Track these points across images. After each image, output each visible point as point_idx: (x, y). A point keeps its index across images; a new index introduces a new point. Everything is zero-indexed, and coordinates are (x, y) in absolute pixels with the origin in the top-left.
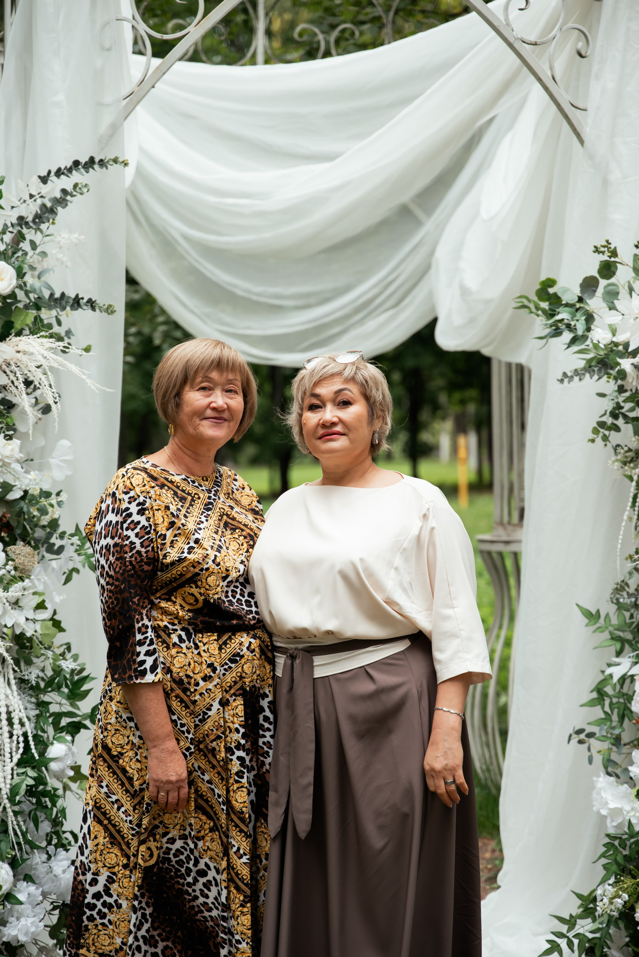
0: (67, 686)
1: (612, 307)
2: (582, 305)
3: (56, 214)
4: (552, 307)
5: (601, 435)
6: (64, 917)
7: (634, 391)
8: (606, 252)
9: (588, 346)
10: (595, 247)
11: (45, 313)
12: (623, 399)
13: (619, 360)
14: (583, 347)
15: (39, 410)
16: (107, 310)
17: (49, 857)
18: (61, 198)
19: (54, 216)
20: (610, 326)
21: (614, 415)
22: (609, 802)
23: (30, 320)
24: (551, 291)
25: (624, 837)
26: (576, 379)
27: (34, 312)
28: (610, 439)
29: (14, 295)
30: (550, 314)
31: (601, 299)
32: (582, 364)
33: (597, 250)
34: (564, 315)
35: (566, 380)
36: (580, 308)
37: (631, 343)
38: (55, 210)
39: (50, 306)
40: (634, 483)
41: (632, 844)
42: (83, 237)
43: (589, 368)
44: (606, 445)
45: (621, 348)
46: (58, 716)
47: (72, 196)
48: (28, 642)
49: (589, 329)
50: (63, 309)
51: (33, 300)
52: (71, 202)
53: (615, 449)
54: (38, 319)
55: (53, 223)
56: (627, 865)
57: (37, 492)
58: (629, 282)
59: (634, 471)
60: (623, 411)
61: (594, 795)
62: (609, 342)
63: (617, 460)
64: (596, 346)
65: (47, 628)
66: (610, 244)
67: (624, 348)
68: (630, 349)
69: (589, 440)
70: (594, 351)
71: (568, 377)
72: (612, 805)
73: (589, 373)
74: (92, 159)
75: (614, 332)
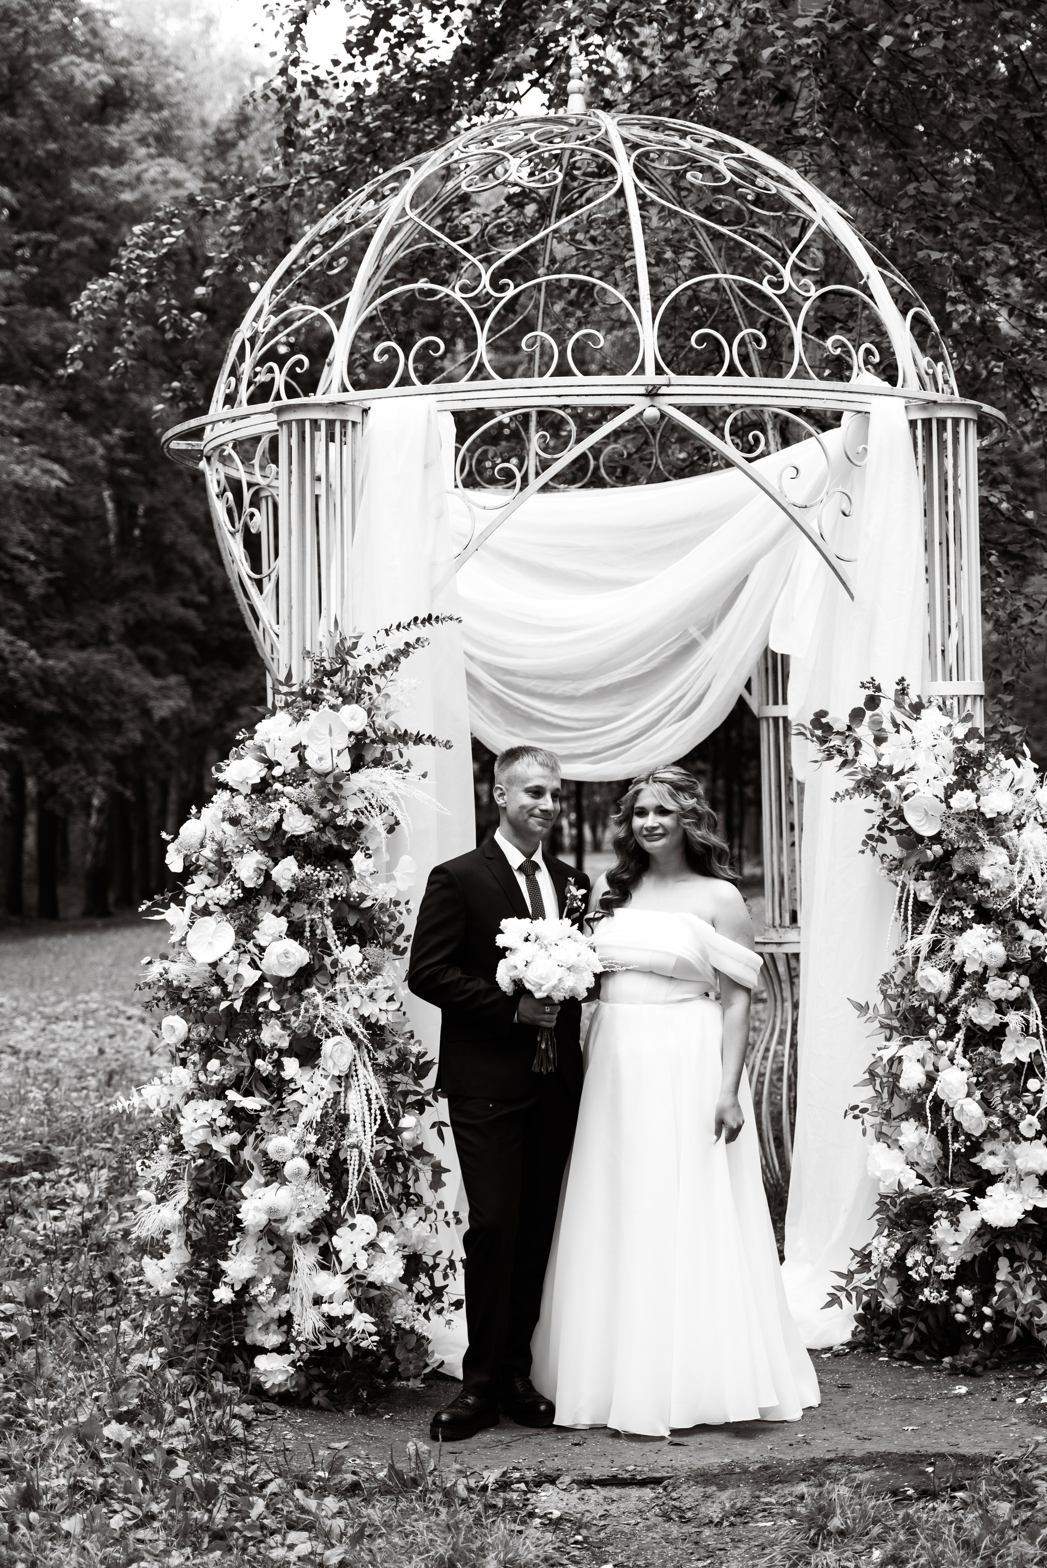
2: (851, 733)
3: (400, 663)
4: (825, 735)
5: (870, 846)
7: (897, 808)
8: (872, 688)
9: (857, 768)
10: (862, 683)
11: (391, 748)
12: (889, 815)
13: (884, 782)
14: (852, 769)
16: (444, 746)
17: (401, 1215)
18: (404, 649)
19: (398, 664)
20: (876, 752)
21: (881, 829)
22: (881, 1164)
23: (378, 754)
24: (824, 720)
25: (895, 1196)
26: (848, 798)
27: (381, 746)
28: (878, 849)
29: (364, 733)
30: (824, 741)
31: (868, 728)
32: (852, 784)
33: (863, 686)
34: (836, 741)
35: (839, 799)
36: (849, 735)
37: (894, 768)
38: (399, 659)
39: (394, 741)
40: (900, 888)
41: (901, 1202)
42: (422, 681)
43: (857, 789)
44: (874, 855)
45: (885, 771)
46: (406, 1094)
47: (415, 648)
48: (381, 1030)
49: (857, 754)
50: (407, 744)
51: (381, 736)
52: (413, 653)
53: (882, 858)
54: (385, 753)
55: (397, 670)
56: (899, 1220)
57: (387, 901)
58: (892, 713)
59: (898, 878)
60: (889, 825)
61: (870, 1160)
62: (874, 764)
63: (885, 868)
64: (864, 770)
65: (399, 1017)
66: (875, 681)
67: (888, 771)
68: (894, 773)
69: (860, 852)
70: (863, 773)
71: (840, 796)
72: (884, 1167)
73: (858, 792)
74: (430, 616)
75: (880, 757)
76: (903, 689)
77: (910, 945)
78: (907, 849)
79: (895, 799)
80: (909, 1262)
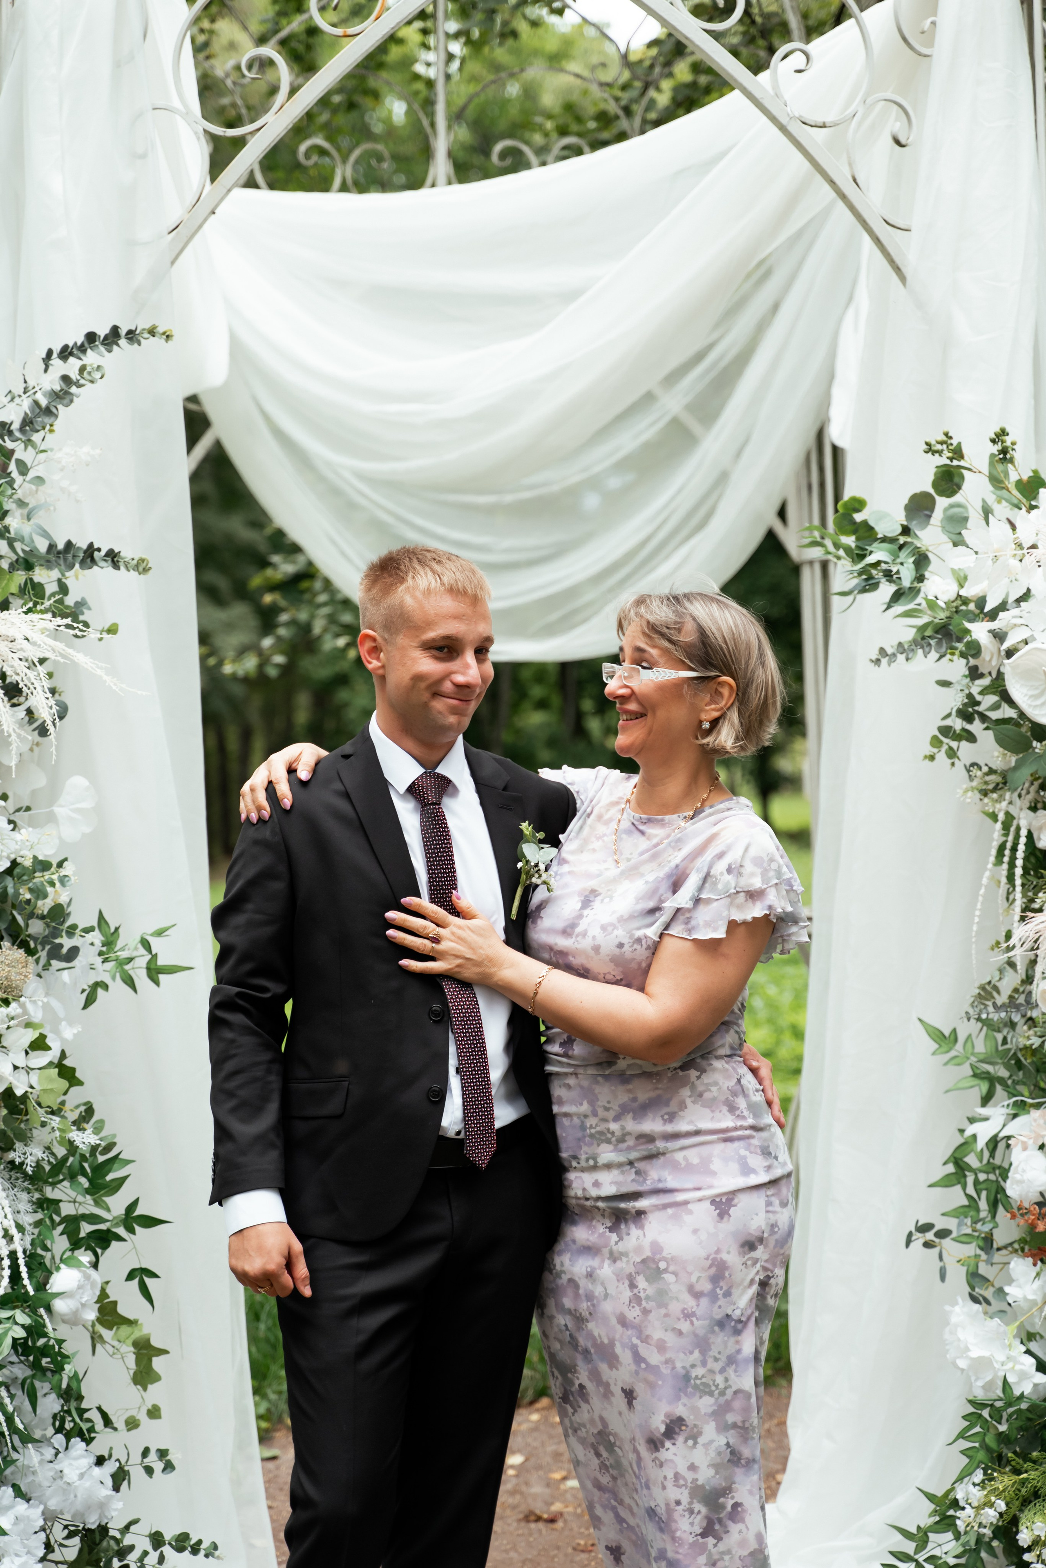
0: (84, 1174)
1: (958, 542)
2: (909, 539)
3: (56, 416)
4: (860, 544)
5: (945, 747)
6: (86, 1549)
7: (994, 675)
8: (945, 452)
9: (919, 605)
10: (927, 444)
11: (40, 575)
12: (980, 689)
13: (968, 625)
14: (911, 606)
15: (34, 730)
16: (136, 568)
17: (57, 1455)
18: (61, 391)
19: (52, 419)
20: (953, 571)
21: (966, 715)
22: (970, 1347)
23: (16, 586)
24: (858, 517)
25: (999, 1404)
26: (901, 658)
27: (23, 573)
28: (959, 754)
30: (858, 555)
31: (940, 529)
32: (909, 634)
33: (930, 449)
34: (878, 554)
35: (884, 661)
36: (905, 544)
37: (987, 599)
38: (54, 410)
39: (48, 561)
40: (999, 826)
41: (1010, 1416)
42: (98, 451)
43: (922, 640)
44: (953, 764)
45: (972, 606)
46: (75, 1221)
47: (80, 386)
48: (22, 1104)
49: (920, 578)
50: (71, 567)
51: (22, 555)
52: (77, 397)
53: (969, 771)
54: (29, 585)
55: (51, 431)
56: (1005, 1451)
57: (28, 863)
58: (984, 501)
59: (998, 806)
60: (980, 708)
61: (947, 1336)
62: (953, 596)
63: (973, 789)
64: (932, 605)
65: (51, 1080)
66: (951, 438)
67: (976, 607)
68: (987, 609)
69: (926, 757)
70: (929, 612)
71: (887, 655)
72: (975, 1353)
73: (922, 647)
74: (115, 331)
75: (962, 581)
76: (1004, 451)
77: (1021, 932)
78: (1015, 751)
79: (989, 660)
80: (1024, 1538)
